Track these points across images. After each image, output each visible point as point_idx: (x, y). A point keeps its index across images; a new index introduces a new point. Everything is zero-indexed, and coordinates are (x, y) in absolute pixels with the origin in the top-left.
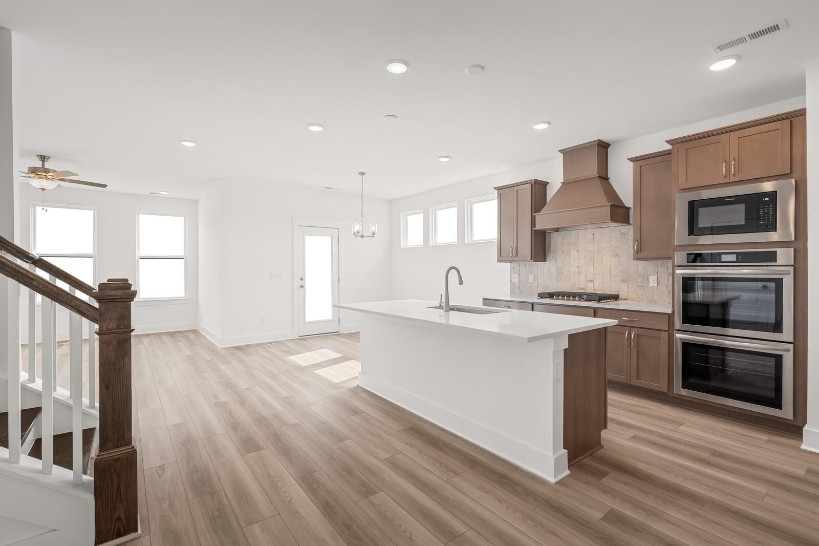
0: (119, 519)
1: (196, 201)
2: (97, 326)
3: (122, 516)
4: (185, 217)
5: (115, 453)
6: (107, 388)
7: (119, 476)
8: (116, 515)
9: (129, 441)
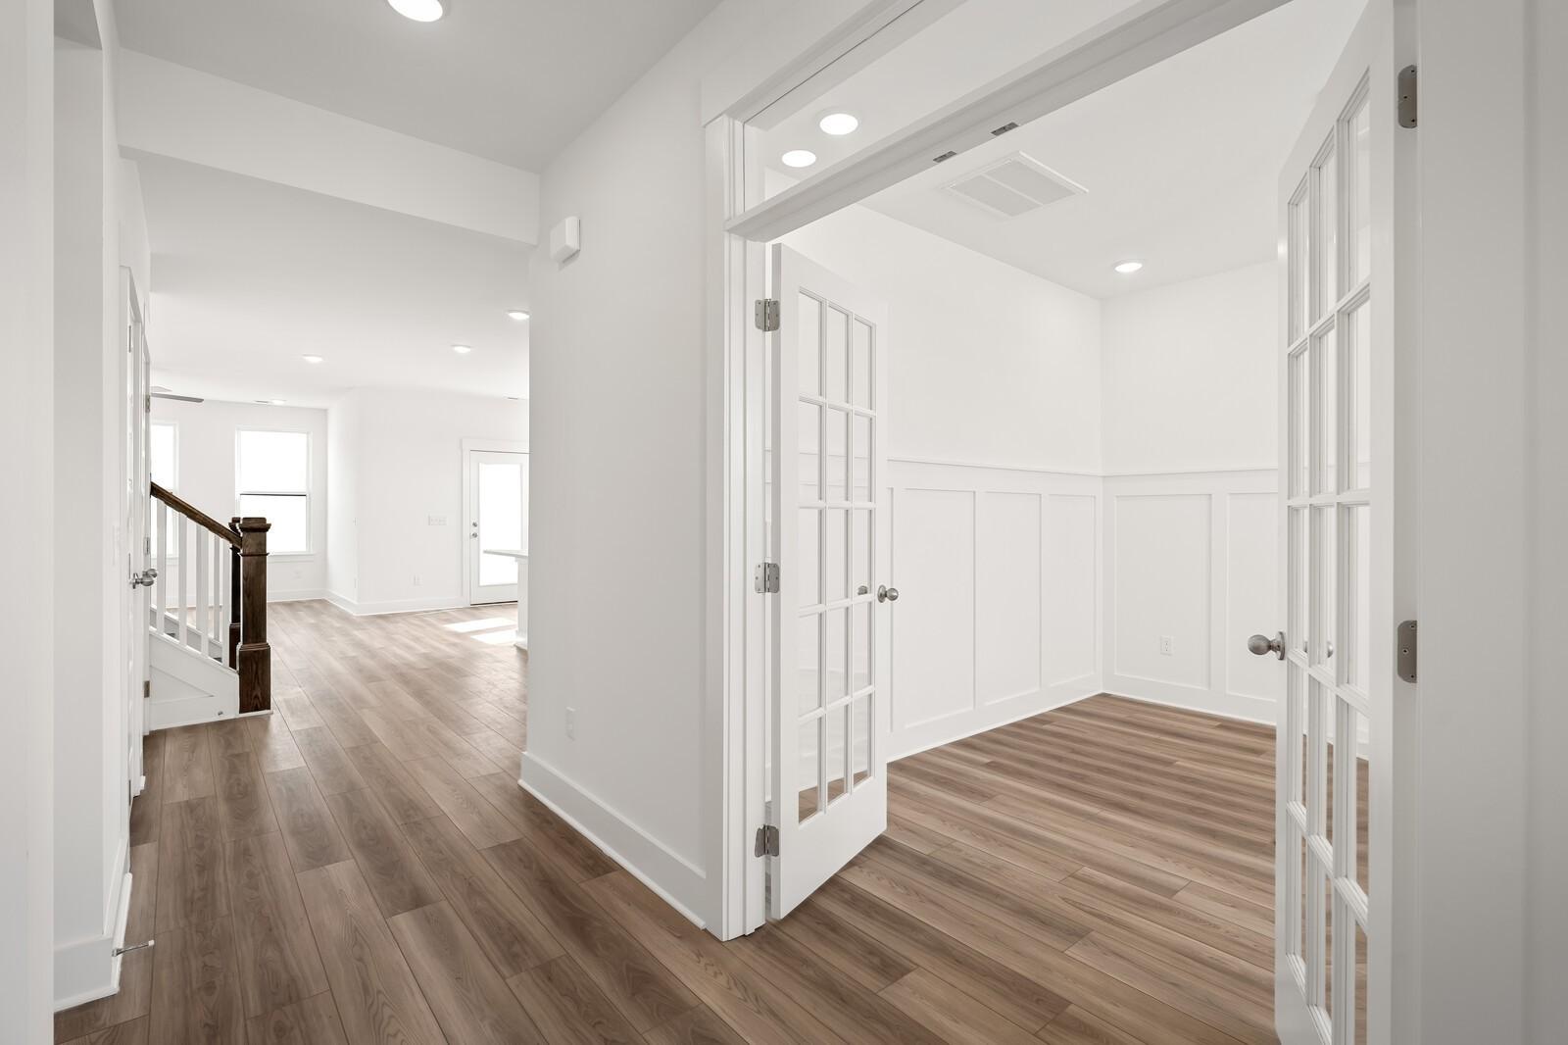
0: (256, 697)
1: (325, 411)
2: (231, 546)
3: (259, 695)
4: (308, 433)
5: (253, 647)
6: (248, 596)
7: (257, 664)
8: (254, 694)
9: (264, 640)
